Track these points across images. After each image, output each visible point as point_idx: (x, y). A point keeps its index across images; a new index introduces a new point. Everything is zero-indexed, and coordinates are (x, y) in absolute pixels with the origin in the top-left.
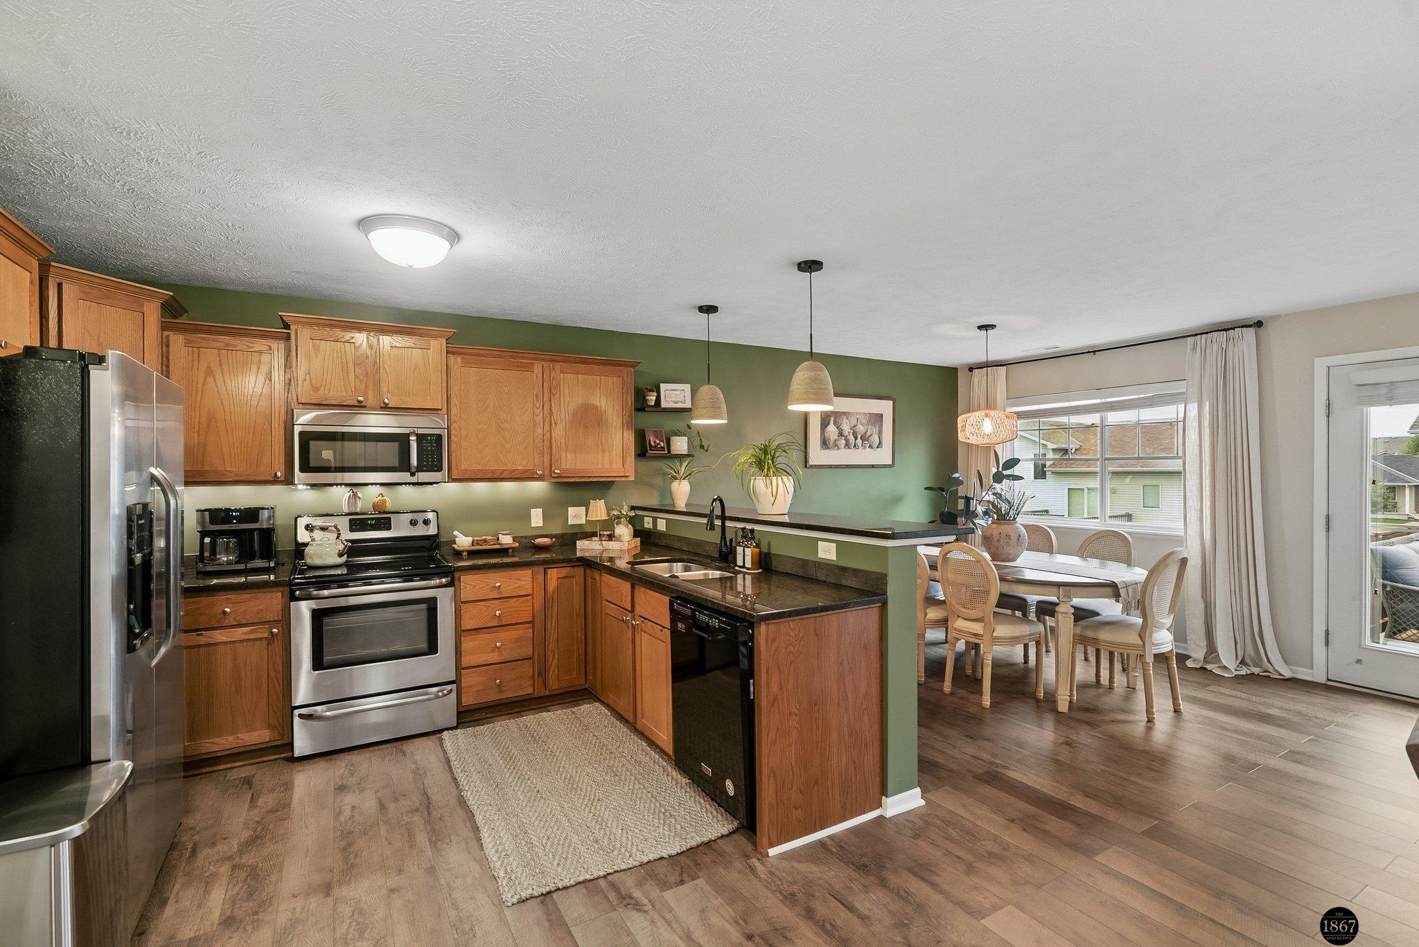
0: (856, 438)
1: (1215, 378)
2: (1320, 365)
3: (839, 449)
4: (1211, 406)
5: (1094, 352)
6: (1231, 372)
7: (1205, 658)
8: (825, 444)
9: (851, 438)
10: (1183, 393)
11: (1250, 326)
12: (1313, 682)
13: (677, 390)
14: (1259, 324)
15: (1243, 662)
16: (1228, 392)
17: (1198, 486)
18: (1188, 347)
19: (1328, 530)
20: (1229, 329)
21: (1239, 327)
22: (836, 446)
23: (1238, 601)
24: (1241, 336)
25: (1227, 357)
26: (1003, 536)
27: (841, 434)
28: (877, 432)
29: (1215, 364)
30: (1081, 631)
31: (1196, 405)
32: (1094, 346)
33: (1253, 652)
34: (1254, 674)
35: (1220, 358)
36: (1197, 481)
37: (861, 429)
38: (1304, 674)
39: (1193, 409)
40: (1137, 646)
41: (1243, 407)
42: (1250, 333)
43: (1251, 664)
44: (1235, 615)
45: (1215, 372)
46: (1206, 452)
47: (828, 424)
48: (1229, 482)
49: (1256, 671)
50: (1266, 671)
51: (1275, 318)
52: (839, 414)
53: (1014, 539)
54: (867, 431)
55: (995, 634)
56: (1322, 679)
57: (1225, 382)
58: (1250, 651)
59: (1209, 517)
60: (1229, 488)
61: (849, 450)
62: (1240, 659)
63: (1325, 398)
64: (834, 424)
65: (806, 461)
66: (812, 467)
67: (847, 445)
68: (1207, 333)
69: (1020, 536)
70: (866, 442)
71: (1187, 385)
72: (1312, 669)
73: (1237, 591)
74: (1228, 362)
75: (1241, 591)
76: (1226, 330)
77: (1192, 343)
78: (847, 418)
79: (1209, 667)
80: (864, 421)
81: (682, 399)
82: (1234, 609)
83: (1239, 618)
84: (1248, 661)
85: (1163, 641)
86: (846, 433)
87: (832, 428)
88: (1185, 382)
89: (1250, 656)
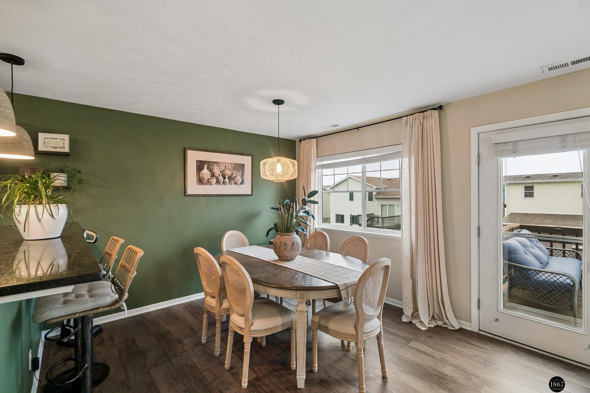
0: (224, 178)
1: (417, 141)
2: (474, 131)
3: (211, 184)
4: (415, 159)
5: (358, 128)
6: (426, 137)
7: (412, 314)
8: (200, 181)
9: (221, 178)
10: (400, 152)
11: (435, 109)
12: (471, 331)
13: (57, 139)
14: (440, 108)
15: (433, 318)
16: (424, 150)
17: (408, 207)
18: (403, 123)
19: (479, 235)
20: (424, 111)
21: (430, 110)
22: (209, 182)
23: (430, 280)
24: (431, 116)
25: (424, 128)
26: (282, 244)
27: (213, 175)
28: (240, 175)
29: (417, 133)
30: (319, 320)
31: (408, 159)
32: (358, 126)
33: (438, 312)
34: (439, 325)
35: (419, 129)
36: (409, 205)
37: (228, 173)
38: (467, 326)
39: (406, 160)
40: (352, 335)
41: (432, 158)
42: (436, 113)
43: (438, 319)
44: (428, 288)
45: (417, 137)
46: (413, 187)
47: (203, 169)
48: (425, 205)
49: (440, 323)
50: (445, 324)
51: (449, 104)
52: (211, 163)
53: (289, 247)
54: (233, 174)
55: (252, 328)
56: (476, 330)
57: (422, 144)
58: (437, 311)
59: (414, 227)
60: (425, 209)
61: (219, 185)
62: (431, 315)
63: (477, 153)
64: (208, 169)
65: (185, 192)
66: (189, 195)
67: (218, 182)
68: (413, 114)
69: (293, 244)
70: (232, 181)
71: (403, 147)
72: (471, 322)
73: (429, 274)
74: (424, 130)
75: (432, 275)
76: (423, 112)
77: (405, 121)
78: (218, 166)
79: (414, 322)
80: (230, 168)
81: (62, 145)
82: (428, 285)
83: (431, 290)
84: (436, 316)
85: (374, 328)
86: (217, 175)
87: (205, 172)
88: (402, 145)
89: (437, 314)
